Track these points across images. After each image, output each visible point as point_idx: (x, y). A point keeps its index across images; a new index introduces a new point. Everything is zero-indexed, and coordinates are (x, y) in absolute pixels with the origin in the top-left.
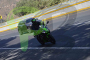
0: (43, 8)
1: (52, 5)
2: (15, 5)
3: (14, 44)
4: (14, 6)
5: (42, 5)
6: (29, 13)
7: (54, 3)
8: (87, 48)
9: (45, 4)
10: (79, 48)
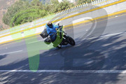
0: (45, 15)
1: (57, 11)
2: (6, 11)
3: (3, 64)
4: (4, 12)
5: (43, 11)
6: (26, 22)
7: (59, 9)
8: (103, 71)
9: (48, 9)
10: (93, 71)
